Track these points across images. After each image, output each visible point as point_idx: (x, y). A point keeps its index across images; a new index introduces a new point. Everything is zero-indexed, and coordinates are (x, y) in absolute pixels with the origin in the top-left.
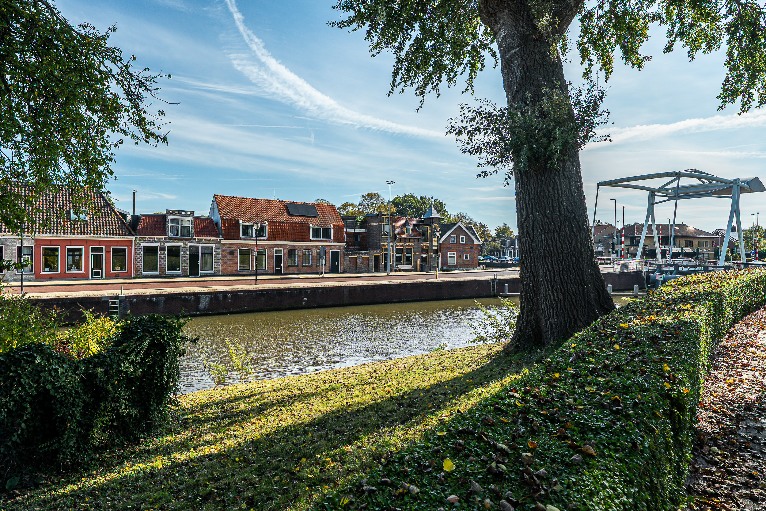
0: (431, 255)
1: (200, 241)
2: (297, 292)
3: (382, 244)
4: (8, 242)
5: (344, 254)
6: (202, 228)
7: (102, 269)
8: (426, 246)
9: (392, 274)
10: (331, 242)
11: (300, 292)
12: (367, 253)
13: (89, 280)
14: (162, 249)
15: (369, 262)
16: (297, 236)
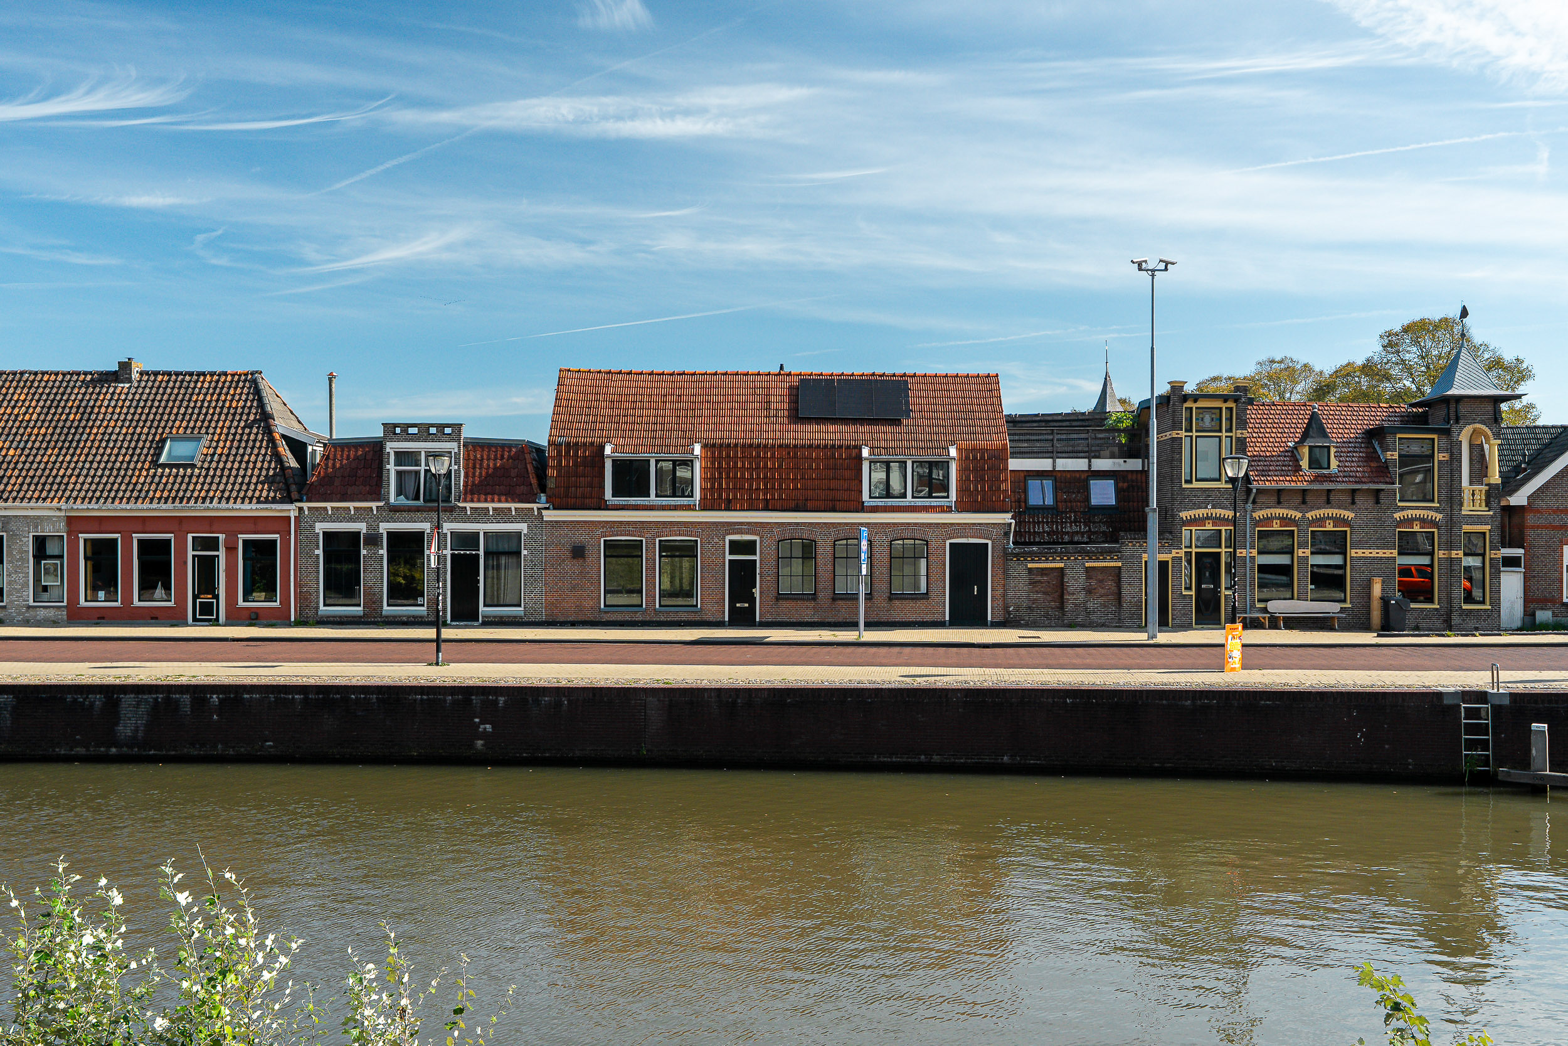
0: (1451, 560)
1: (480, 515)
2: (454, 702)
3: (1184, 515)
4: (13, 526)
5: (1006, 555)
6: (488, 475)
7: (217, 597)
8: (1423, 521)
9: (1163, 638)
10: (949, 510)
11: (467, 701)
12: (1110, 552)
13: (186, 625)
14: (373, 540)
15: (1119, 587)
16: (810, 493)
